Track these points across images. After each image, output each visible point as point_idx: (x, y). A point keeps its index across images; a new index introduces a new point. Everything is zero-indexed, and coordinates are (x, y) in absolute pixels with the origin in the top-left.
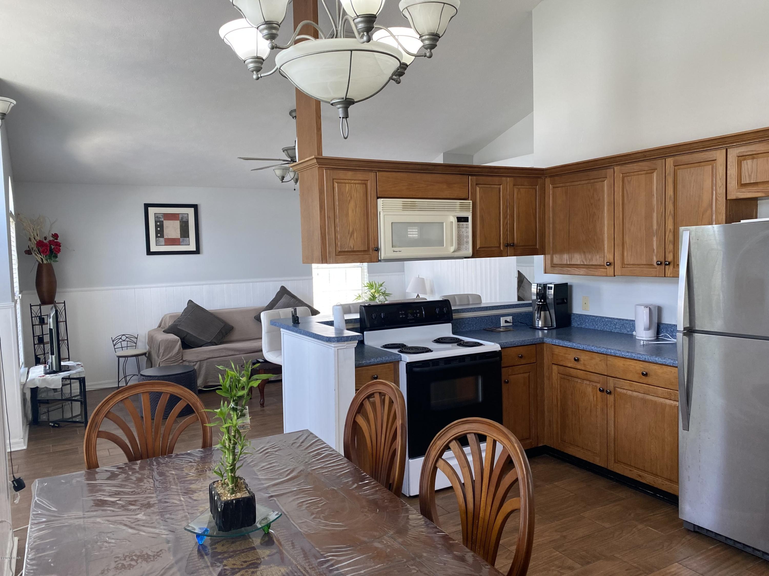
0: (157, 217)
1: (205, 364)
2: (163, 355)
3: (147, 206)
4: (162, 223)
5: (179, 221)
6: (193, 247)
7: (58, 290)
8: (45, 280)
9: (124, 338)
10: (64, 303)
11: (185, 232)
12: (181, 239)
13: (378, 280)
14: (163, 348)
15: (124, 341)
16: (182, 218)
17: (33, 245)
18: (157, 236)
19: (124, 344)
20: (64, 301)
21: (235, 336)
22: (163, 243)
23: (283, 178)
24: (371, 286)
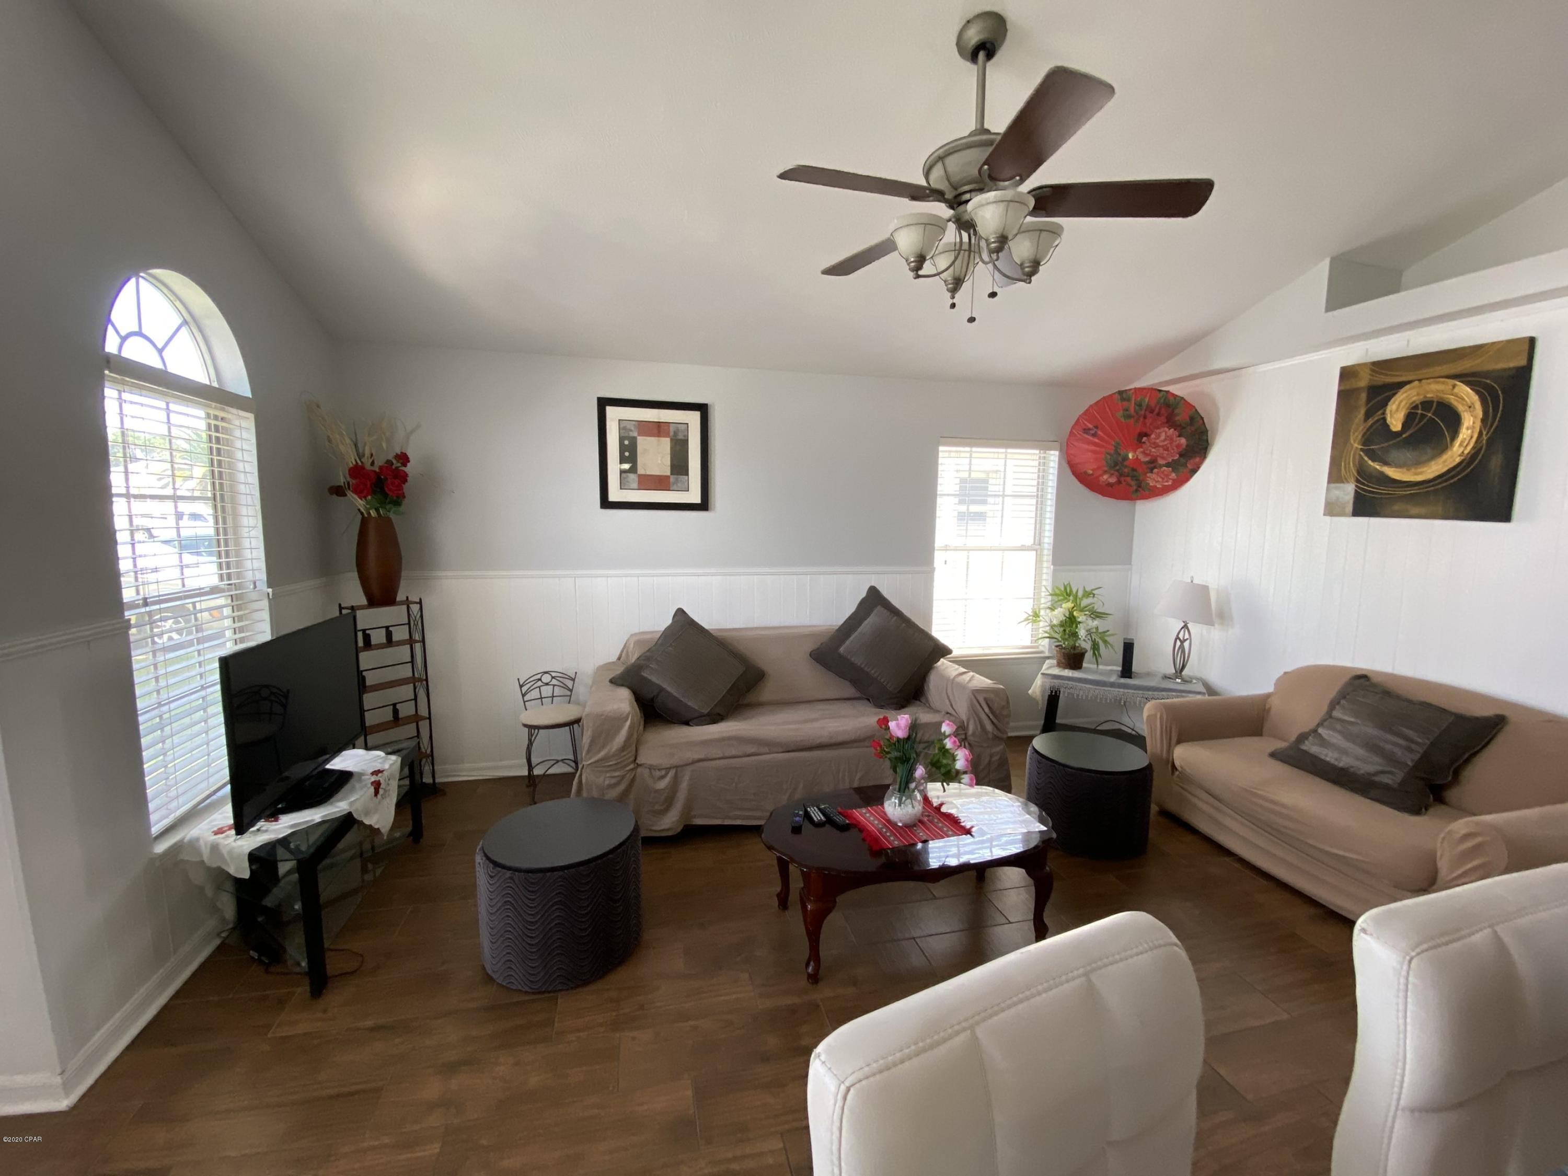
0: (625, 428)
1: (686, 777)
3: (603, 403)
4: (633, 442)
5: (669, 439)
6: (694, 497)
8: (372, 551)
9: (547, 678)
10: (420, 603)
11: (679, 461)
12: (672, 479)
15: (547, 684)
16: (676, 433)
17: (342, 478)
18: (622, 470)
19: (546, 691)
20: (420, 599)
21: (767, 692)
22: (635, 485)
24: (1064, 593)
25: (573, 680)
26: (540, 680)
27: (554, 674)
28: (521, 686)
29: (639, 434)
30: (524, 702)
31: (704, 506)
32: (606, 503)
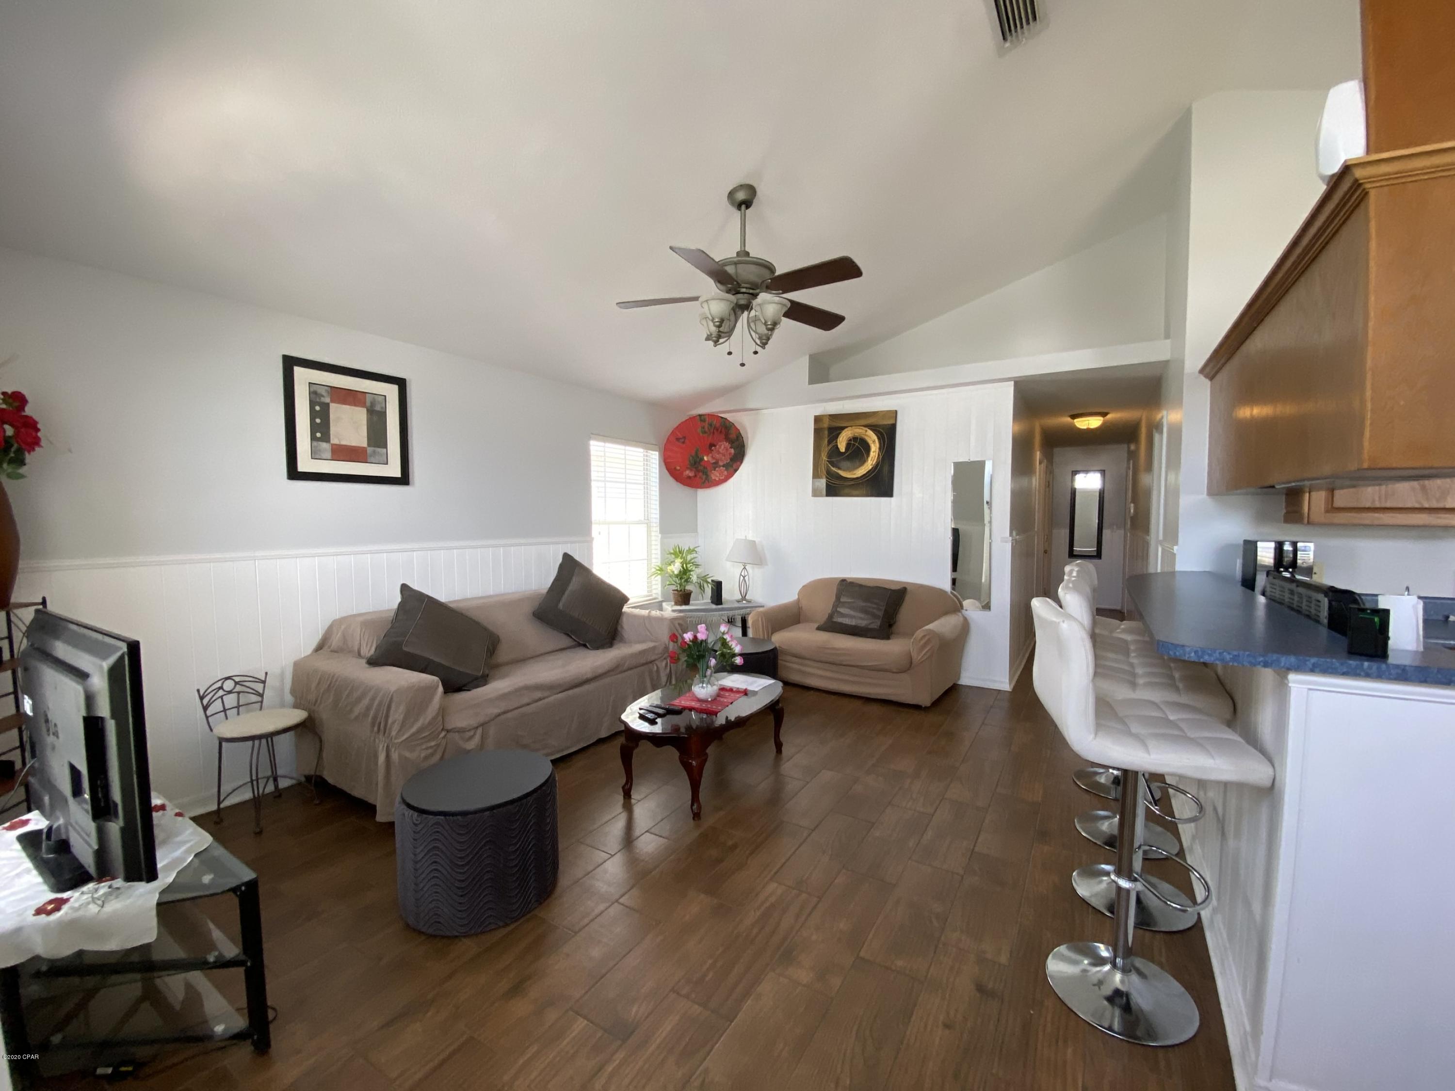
0: (315, 393)
3: (290, 362)
4: (326, 407)
5: (364, 411)
6: (393, 470)
9: (229, 685)
10: (43, 603)
11: (377, 436)
15: (230, 692)
16: (373, 404)
18: (313, 438)
19: (230, 701)
20: (44, 599)
22: (329, 455)
25: (264, 682)
26: (221, 688)
27: (237, 679)
28: (202, 698)
29: (332, 401)
30: (207, 717)
31: (404, 479)
32: (294, 473)
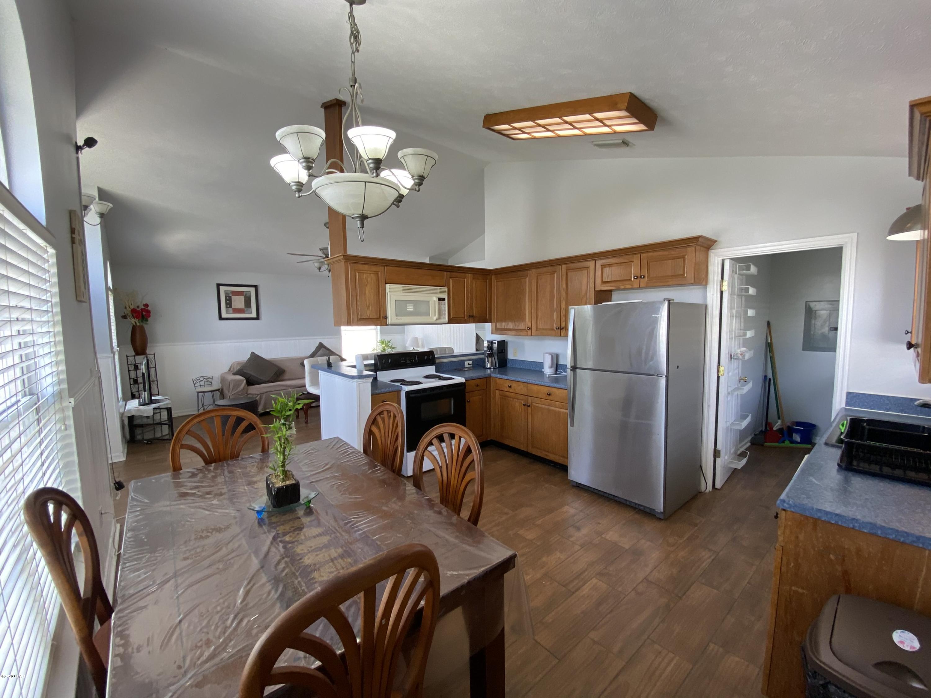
0: (227, 293)
1: (264, 396)
2: (232, 391)
4: (230, 297)
5: (243, 297)
6: (254, 315)
7: (148, 345)
8: (138, 337)
9: (202, 379)
10: (154, 354)
11: (248, 304)
12: (245, 309)
13: (387, 338)
14: (232, 385)
15: (202, 381)
16: (246, 295)
17: (128, 311)
18: (227, 307)
19: (202, 383)
21: (287, 376)
22: (232, 312)
23: (320, 268)
24: (382, 342)
25: (212, 379)
26: (200, 379)
27: (204, 378)
28: (193, 381)
29: (233, 295)
30: (195, 387)
31: (258, 318)
32: (221, 318)
